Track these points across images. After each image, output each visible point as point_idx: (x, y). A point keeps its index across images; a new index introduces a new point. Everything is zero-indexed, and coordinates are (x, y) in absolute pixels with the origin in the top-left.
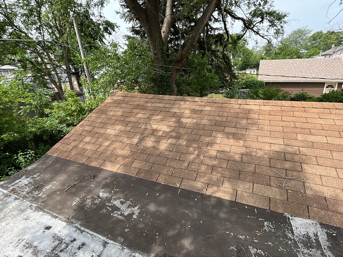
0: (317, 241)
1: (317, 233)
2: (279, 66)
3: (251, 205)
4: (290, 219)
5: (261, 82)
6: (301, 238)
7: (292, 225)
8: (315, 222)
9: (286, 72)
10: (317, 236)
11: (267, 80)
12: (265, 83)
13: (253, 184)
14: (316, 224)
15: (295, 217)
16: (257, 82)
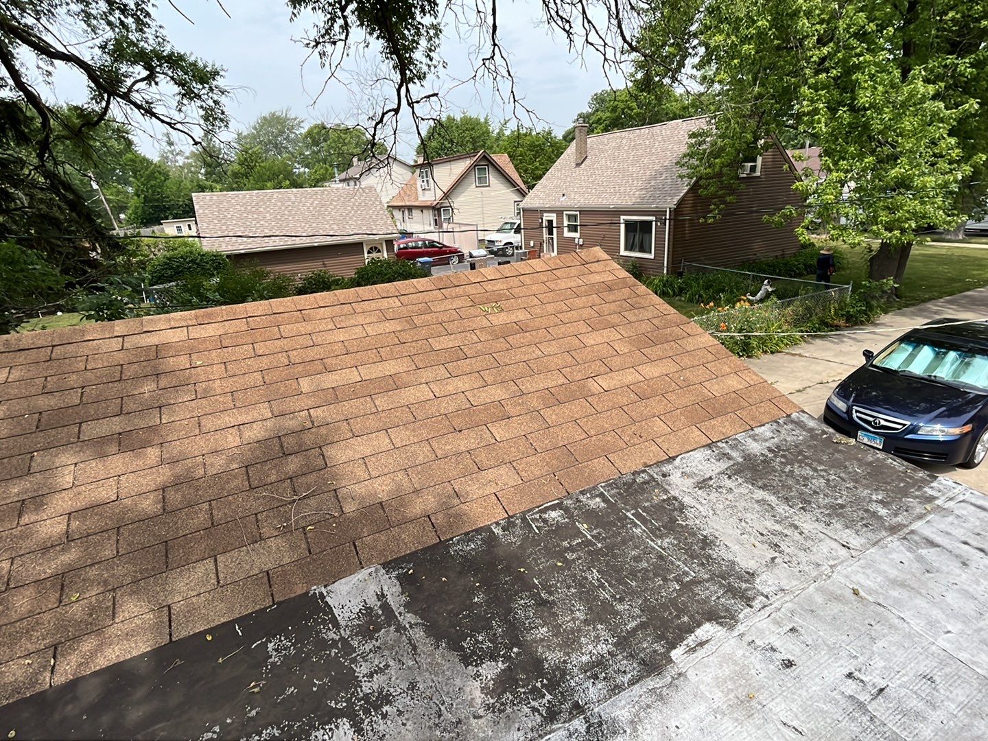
0: (386, 607)
1: (382, 589)
2: (249, 208)
3: (223, 620)
4: (325, 594)
5: (215, 256)
6: (356, 622)
7: (332, 606)
8: (373, 569)
9: (273, 224)
10: (383, 596)
11: (230, 248)
12: (228, 256)
13: (216, 560)
14: (377, 571)
15: (334, 583)
16: (203, 255)
